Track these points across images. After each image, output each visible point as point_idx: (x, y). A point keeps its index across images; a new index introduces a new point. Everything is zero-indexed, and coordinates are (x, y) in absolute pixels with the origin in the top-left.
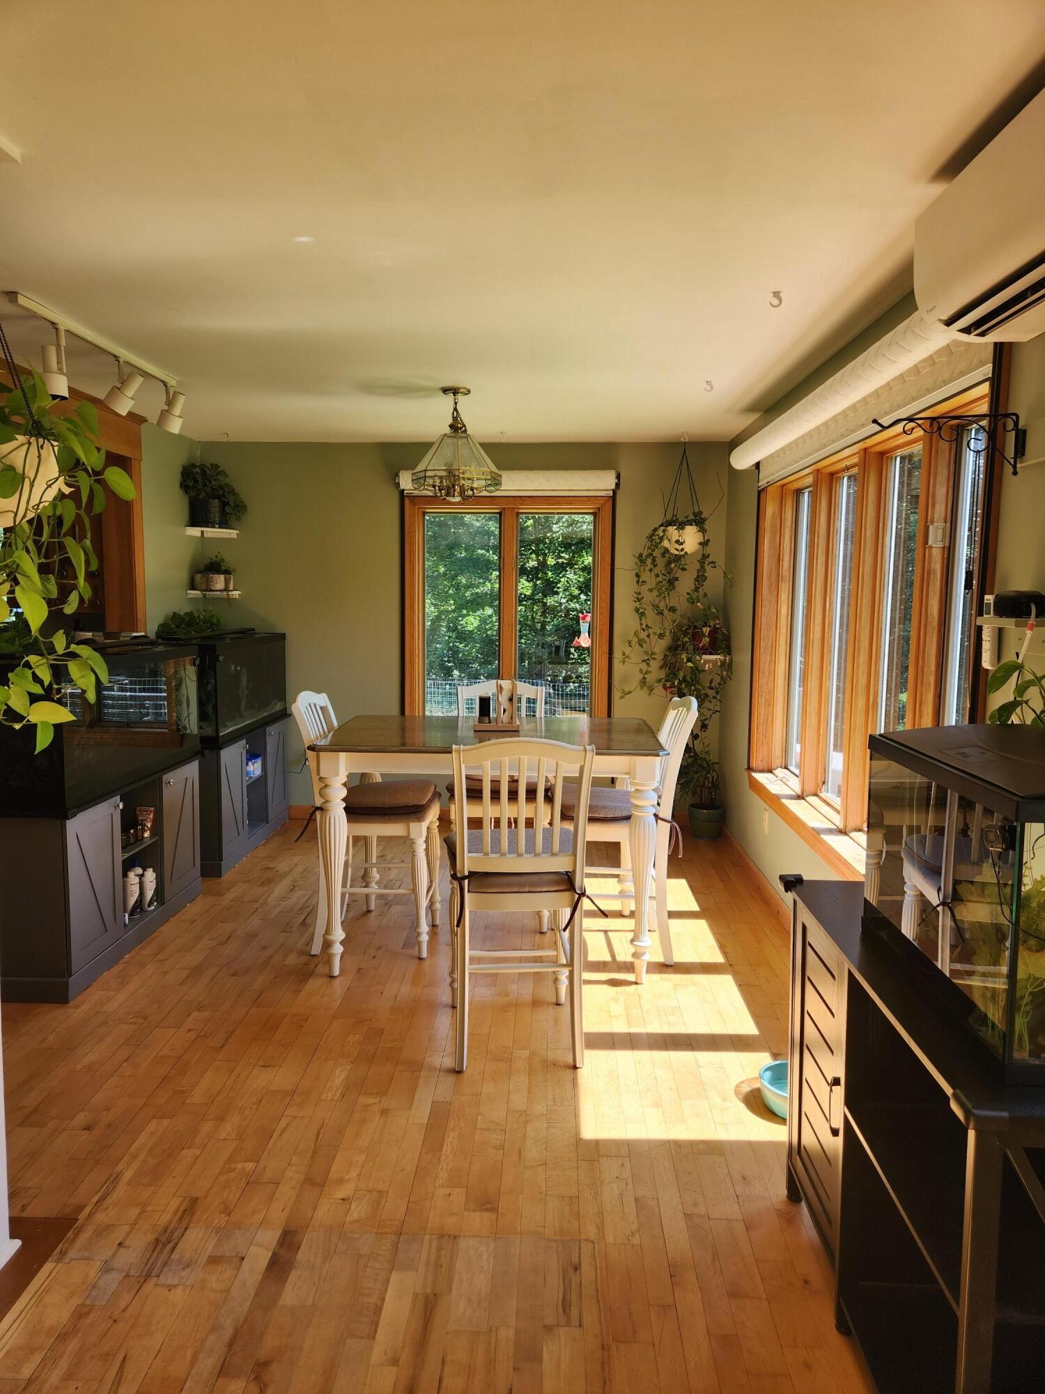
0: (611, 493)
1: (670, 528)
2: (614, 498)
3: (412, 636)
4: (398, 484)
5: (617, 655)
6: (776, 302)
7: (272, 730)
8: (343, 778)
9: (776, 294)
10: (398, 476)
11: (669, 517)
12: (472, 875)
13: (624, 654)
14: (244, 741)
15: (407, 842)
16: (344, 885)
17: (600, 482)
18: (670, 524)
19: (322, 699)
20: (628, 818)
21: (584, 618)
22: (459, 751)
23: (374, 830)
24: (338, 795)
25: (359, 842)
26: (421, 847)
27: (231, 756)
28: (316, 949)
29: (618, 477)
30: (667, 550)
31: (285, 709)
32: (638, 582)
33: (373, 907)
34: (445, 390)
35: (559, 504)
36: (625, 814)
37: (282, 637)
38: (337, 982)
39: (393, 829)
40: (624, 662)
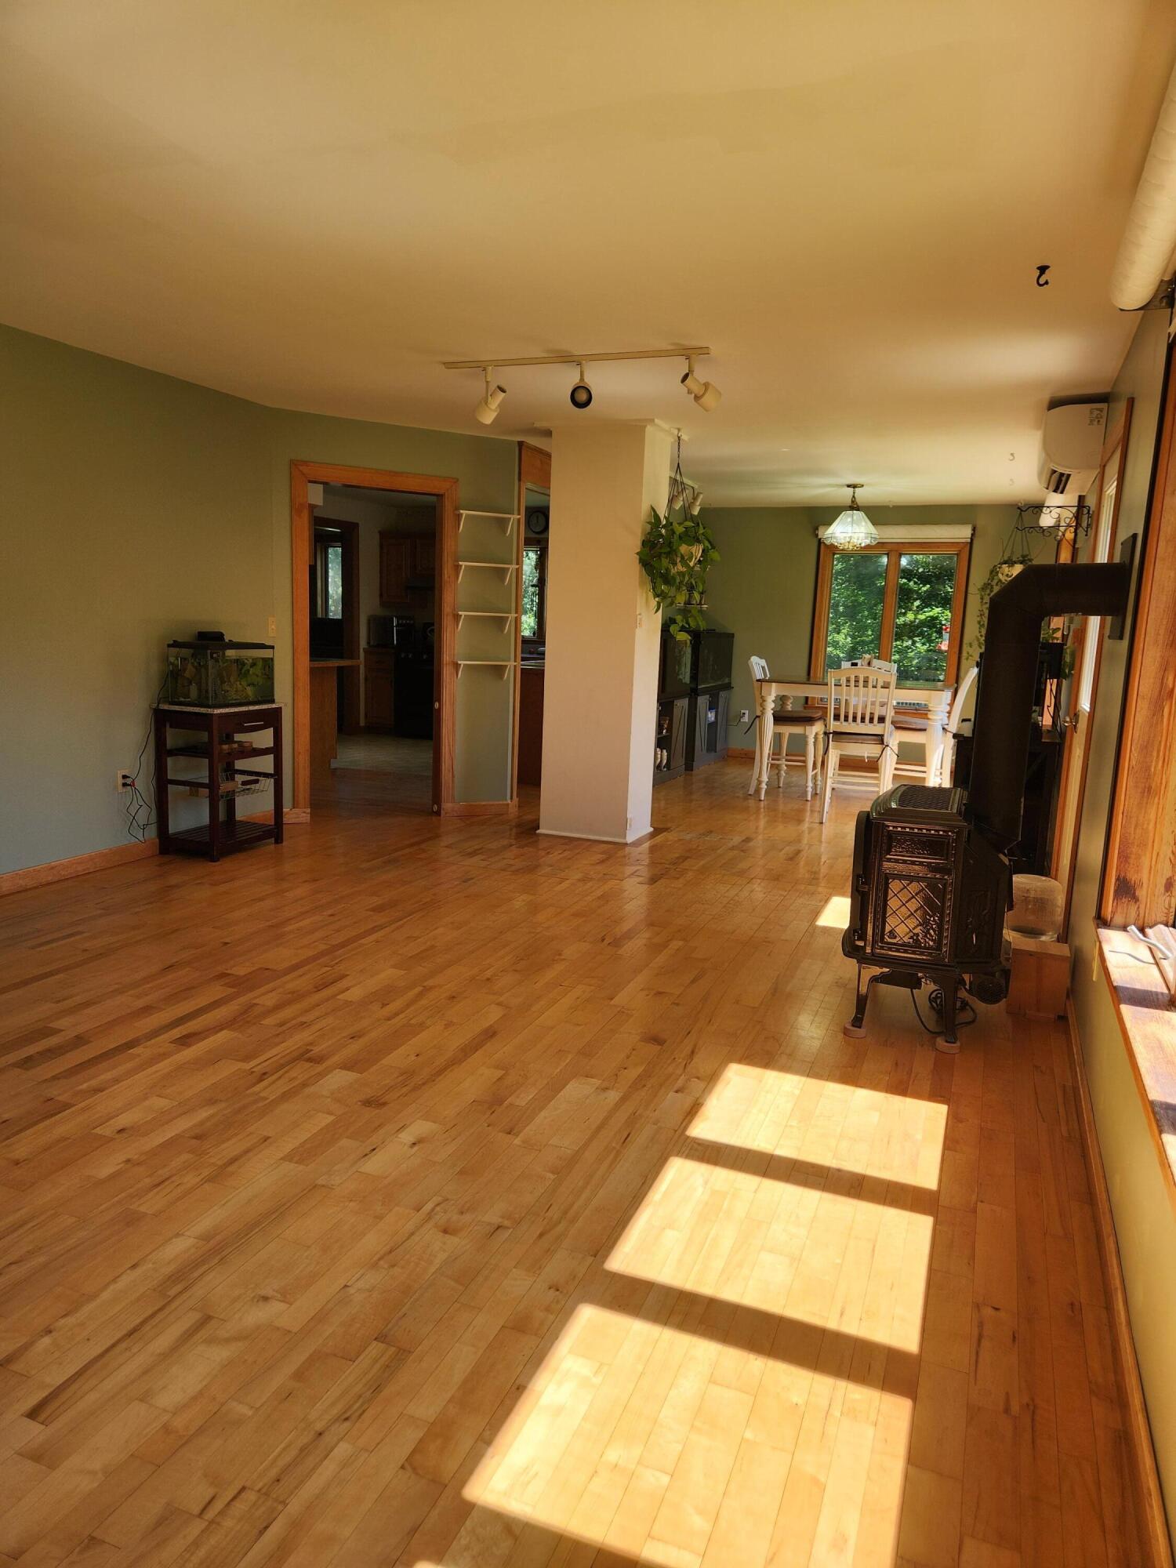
0: (969, 540)
1: (1004, 566)
2: (971, 543)
3: (819, 637)
4: (817, 535)
5: (964, 654)
6: (1012, 458)
7: (723, 694)
8: (772, 697)
9: (1012, 454)
10: (818, 529)
11: (1006, 558)
12: (835, 733)
13: (968, 653)
14: (708, 696)
15: (804, 737)
16: (768, 759)
17: (963, 533)
18: (1005, 563)
19: (763, 662)
20: (925, 730)
21: (946, 630)
22: (831, 672)
23: (788, 730)
24: (770, 706)
25: (778, 737)
26: (811, 740)
27: (703, 701)
28: (752, 791)
29: (974, 529)
30: (1000, 581)
31: (730, 683)
32: (982, 602)
33: (781, 785)
34: (849, 486)
35: (930, 547)
36: (923, 727)
37: (732, 635)
38: (762, 803)
39: (797, 730)
40: (967, 659)
